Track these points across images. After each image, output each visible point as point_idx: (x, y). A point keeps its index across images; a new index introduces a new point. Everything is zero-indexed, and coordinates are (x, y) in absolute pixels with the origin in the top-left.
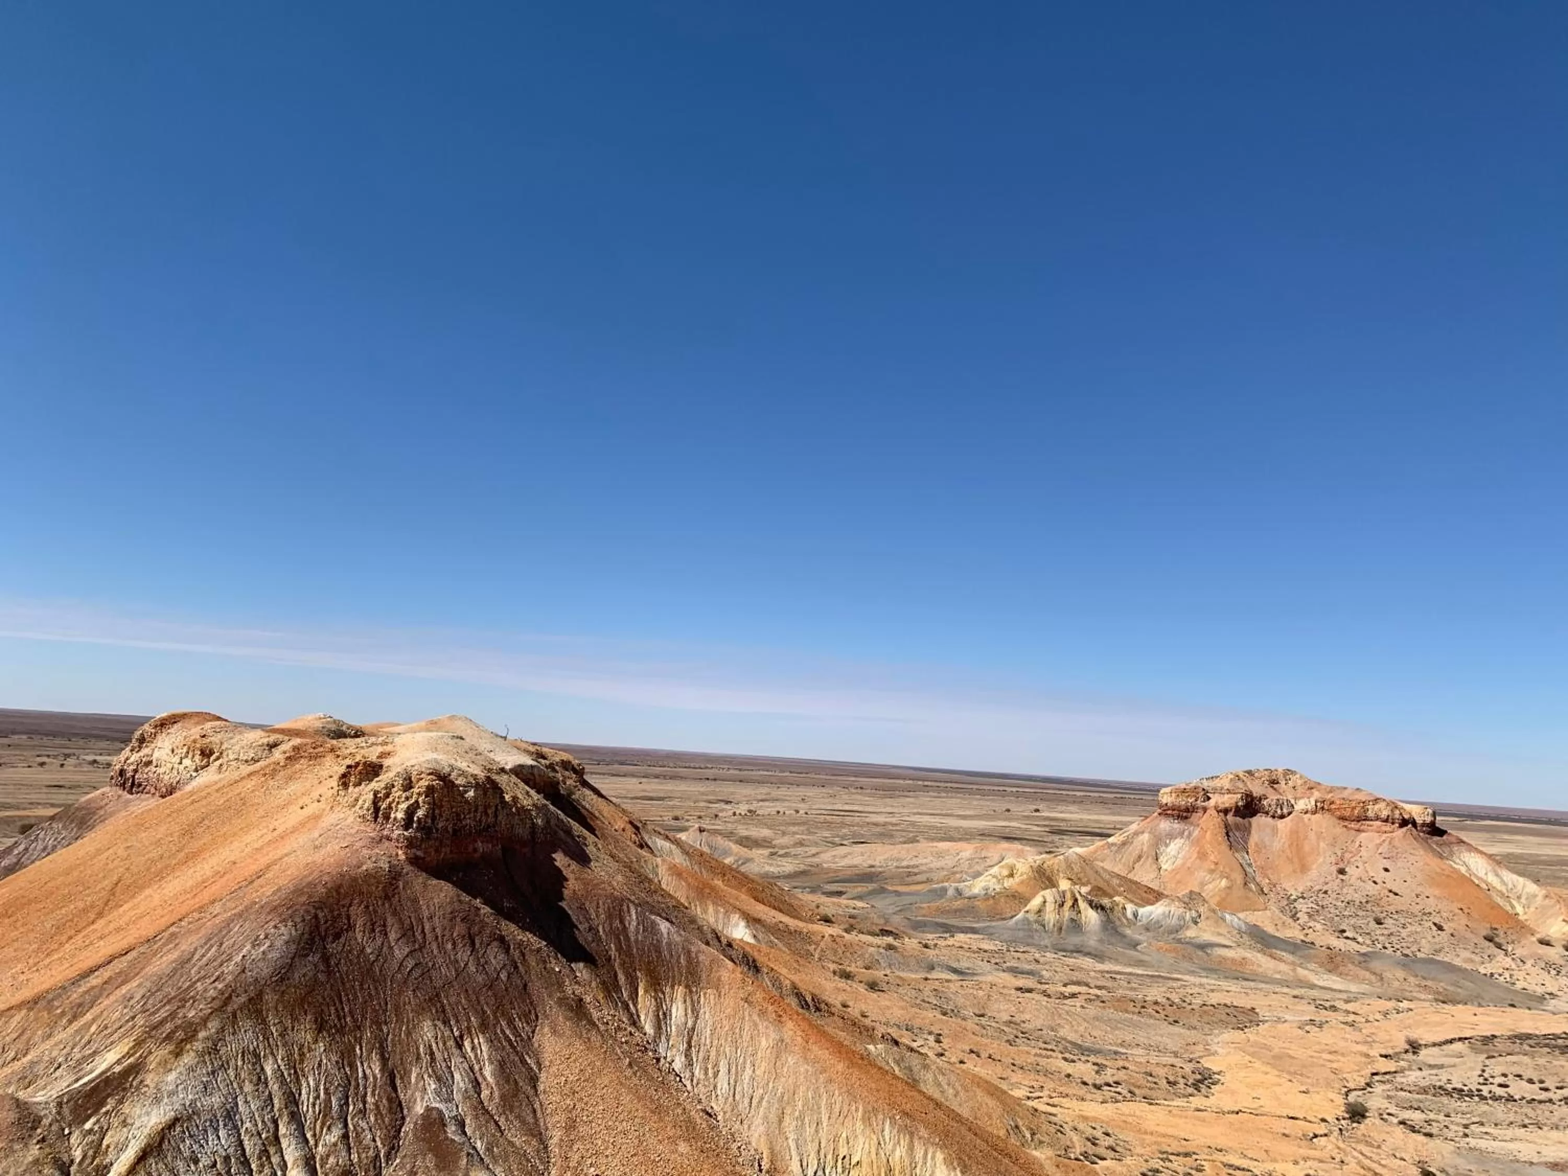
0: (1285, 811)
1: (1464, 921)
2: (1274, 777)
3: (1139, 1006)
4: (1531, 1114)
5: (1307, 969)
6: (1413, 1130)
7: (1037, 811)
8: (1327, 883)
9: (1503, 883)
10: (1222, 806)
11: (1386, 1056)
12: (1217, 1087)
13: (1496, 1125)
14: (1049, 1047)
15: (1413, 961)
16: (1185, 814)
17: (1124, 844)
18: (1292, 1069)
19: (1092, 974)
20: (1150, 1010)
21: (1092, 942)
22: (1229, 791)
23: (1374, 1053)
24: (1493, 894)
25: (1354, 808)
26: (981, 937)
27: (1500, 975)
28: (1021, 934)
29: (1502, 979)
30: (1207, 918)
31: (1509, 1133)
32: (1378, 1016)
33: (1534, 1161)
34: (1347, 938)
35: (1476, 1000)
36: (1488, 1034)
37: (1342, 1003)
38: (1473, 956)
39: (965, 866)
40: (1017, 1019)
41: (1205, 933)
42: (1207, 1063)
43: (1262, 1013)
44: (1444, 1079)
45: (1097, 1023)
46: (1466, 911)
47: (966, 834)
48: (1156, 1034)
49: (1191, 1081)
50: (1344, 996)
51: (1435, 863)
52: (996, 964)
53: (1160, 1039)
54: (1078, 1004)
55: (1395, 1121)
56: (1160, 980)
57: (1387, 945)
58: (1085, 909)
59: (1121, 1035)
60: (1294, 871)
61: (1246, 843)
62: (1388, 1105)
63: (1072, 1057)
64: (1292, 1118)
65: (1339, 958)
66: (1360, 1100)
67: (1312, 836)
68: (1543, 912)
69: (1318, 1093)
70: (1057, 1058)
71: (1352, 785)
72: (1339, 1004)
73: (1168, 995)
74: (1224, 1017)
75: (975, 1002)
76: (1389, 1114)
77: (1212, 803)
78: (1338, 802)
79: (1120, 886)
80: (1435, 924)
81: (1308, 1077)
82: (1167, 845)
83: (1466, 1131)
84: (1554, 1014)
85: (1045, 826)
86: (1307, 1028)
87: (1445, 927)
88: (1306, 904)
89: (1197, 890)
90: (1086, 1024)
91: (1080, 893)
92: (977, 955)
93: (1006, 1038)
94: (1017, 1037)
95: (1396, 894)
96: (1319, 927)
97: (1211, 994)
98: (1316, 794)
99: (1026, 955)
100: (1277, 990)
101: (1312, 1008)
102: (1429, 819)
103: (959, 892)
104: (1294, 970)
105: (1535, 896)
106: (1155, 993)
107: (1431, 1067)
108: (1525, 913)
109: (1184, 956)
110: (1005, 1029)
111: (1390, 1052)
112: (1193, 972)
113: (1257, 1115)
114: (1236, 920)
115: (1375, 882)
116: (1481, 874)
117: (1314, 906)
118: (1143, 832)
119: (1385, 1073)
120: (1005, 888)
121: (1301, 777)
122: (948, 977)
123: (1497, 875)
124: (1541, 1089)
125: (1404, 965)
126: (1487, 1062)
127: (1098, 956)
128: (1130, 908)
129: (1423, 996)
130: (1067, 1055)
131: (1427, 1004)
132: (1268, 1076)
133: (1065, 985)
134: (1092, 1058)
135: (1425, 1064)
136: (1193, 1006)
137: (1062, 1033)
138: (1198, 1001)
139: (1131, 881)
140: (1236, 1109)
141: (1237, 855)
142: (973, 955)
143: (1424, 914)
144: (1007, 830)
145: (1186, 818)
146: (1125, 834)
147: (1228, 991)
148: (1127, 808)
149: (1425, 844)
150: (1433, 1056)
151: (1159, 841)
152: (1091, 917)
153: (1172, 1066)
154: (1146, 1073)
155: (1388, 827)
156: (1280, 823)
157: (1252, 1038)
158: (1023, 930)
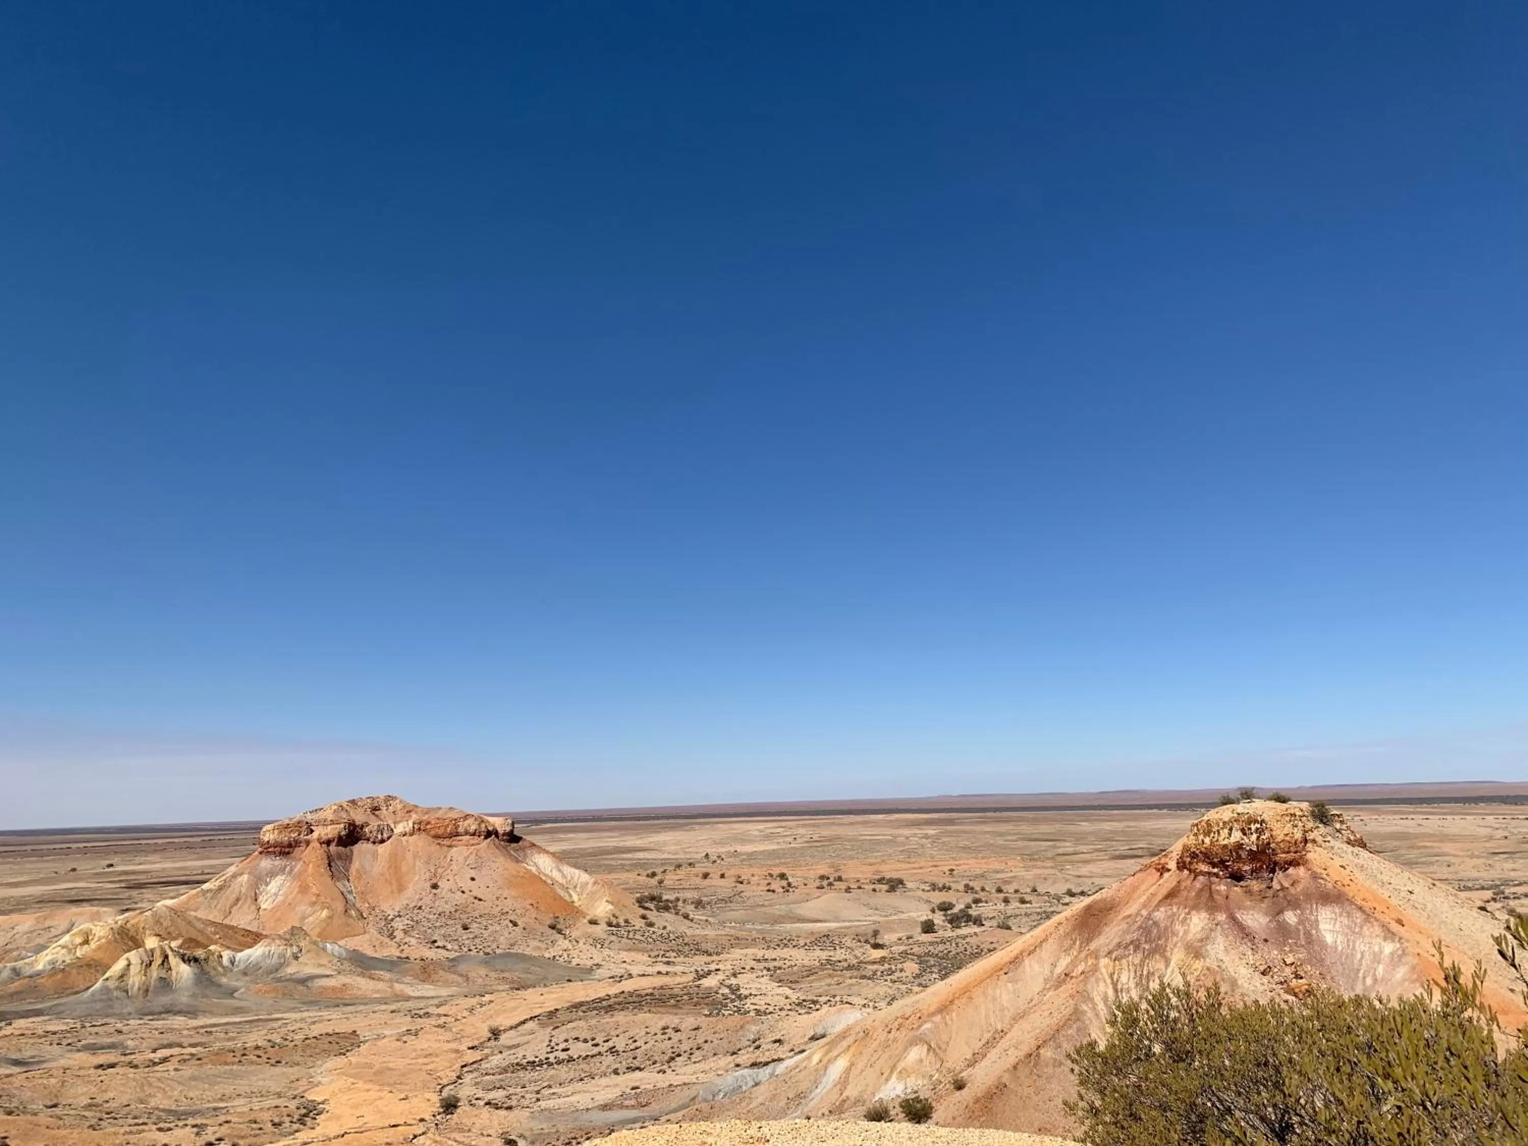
0: (385, 836)
1: (533, 913)
2: (376, 804)
3: (238, 1054)
4: (587, 1068)
5: (403, 983)
6: (497, 1108)
7: (111, 865)
8: (421, 899)
9: (564, 876)
10: (324, 838)
11: (472, 1048)
12: (322, 1116)
13: (560, 1084)
14: (140, 1121)
15: (494, 958)
16: (287, 850)
17: (221, 888)
18: (392, 1081)
19: (185, 1032)
20: (251, 1057)
21: (184, 999)
22: (333, 822)
23: (463, 1047)
24: (555, 886)
25: (447, 826)
26: (47, 1018)
27: (560, 957)
28: (98, 1006)
29: (561, 959)
30: (309, 951)
31: (570, 1089)
32: (466, 1013)
33: (590, 1107)
34: (438, 947)
35: (543, 982)
36: (552, 1009)
37: (434, 1008)
38: (540, 944)
39: (22, 942)
40: (99, 1100)
41: (306, 967)
42: (310, 1096)
43: (364, 1034)
44: (520, 1056)
45: (193, 1083)
46: (535, 905)
47: (18, 904)
48: (258, 1080)
49: (296, 1117)
50: (436, 1001)
51: (511, 866)
52: (69, 1044)
53: (261, 1083)
54: (171, 1068)
55: (482, 1103)
56: (260, 1024)
57: (472, 948)
58: (177, 965)
59: (219, 1089)
60: (392, 892)
61: (347, 870)
62: (475, 1091)
63: (168, 1125)
64: (394, 1126)
65: (431, 967)
66: (452, 1093)
67: (409, 856)
68: (592, 896)
69: (416, 1096)
70: (150, 1130)
71: (445, 805)
72: (432, 1010)
73: (269, 1037)
74: (327, 1046)
75: (46, 1092)
76: (477, 1099)
77: (315, 835)
78: (433, 822)
79: (215, 933)
80: (511, 921)
81: (407, 1084)
82: (267, 884)
83: (539, 1096)
84: (599, 981)
85: (121, 881)
86: (405, 1038)
87: (519, 923)
88: (402, 921)
89: (298, 925)
90: (180, 1088)
91: (171, 948)
92: (43, 1039)
93: (88, 1124)
94: (100, 1119)
95: (480, 900)
96: (413, 941)
97: (312, 1027)
98: (414, 817)
99: (105, 1028)
100: (376, 1009)
101: (408, 1018)
102: (508, 829)
103: (16, 972)
104: (391, 987)
105: (587, 884)
106: (256, 1038)
107: (510, 1048)
108: (580, 900)
109: (284, 994)
110: (87, 1114)
111: (476, 1043)
112: (294, 1008)
113: (362, 1132)
114: (337, 948)
115: (463, 892)
116: (548, 872)
117: (409, 922)
118: (242, 874)
119: (472, 1064)
120: (78, 958)
121: (401, 802)
122: (8, 1072)
123: (560, 871)
124: (593, 1045)
125: (486, 963)
126: (553, 1033)
127: (191, 1013)
128: (226, 955)
129: (501, 988)
130: (162, 1125)
131: (504, 994)
132: (371, 1093)
133: (154, 1051)
134: (191, 1121)
135: (504, 1047)
136: (296, 1043)
137: (153, 1103)
138: (300, 1037)
139: (227, 926)
140: (342, 1132)
141: (338, 884)
142: (40, 1041)
143: (502, 914)
144: (73, 892)
145: (288, 853)
146: (224, 878)
147: (329, 1020)
148: (217, 850)
149: (504, 851)
150: (511, 1038)
151: (259, 881)
152: (183, 971)
153: (276, 1107)
154: (250, 1121)
155: (476, 840)
156: (381, 848)
157: (354, 1060)
158: (101, 1000)
